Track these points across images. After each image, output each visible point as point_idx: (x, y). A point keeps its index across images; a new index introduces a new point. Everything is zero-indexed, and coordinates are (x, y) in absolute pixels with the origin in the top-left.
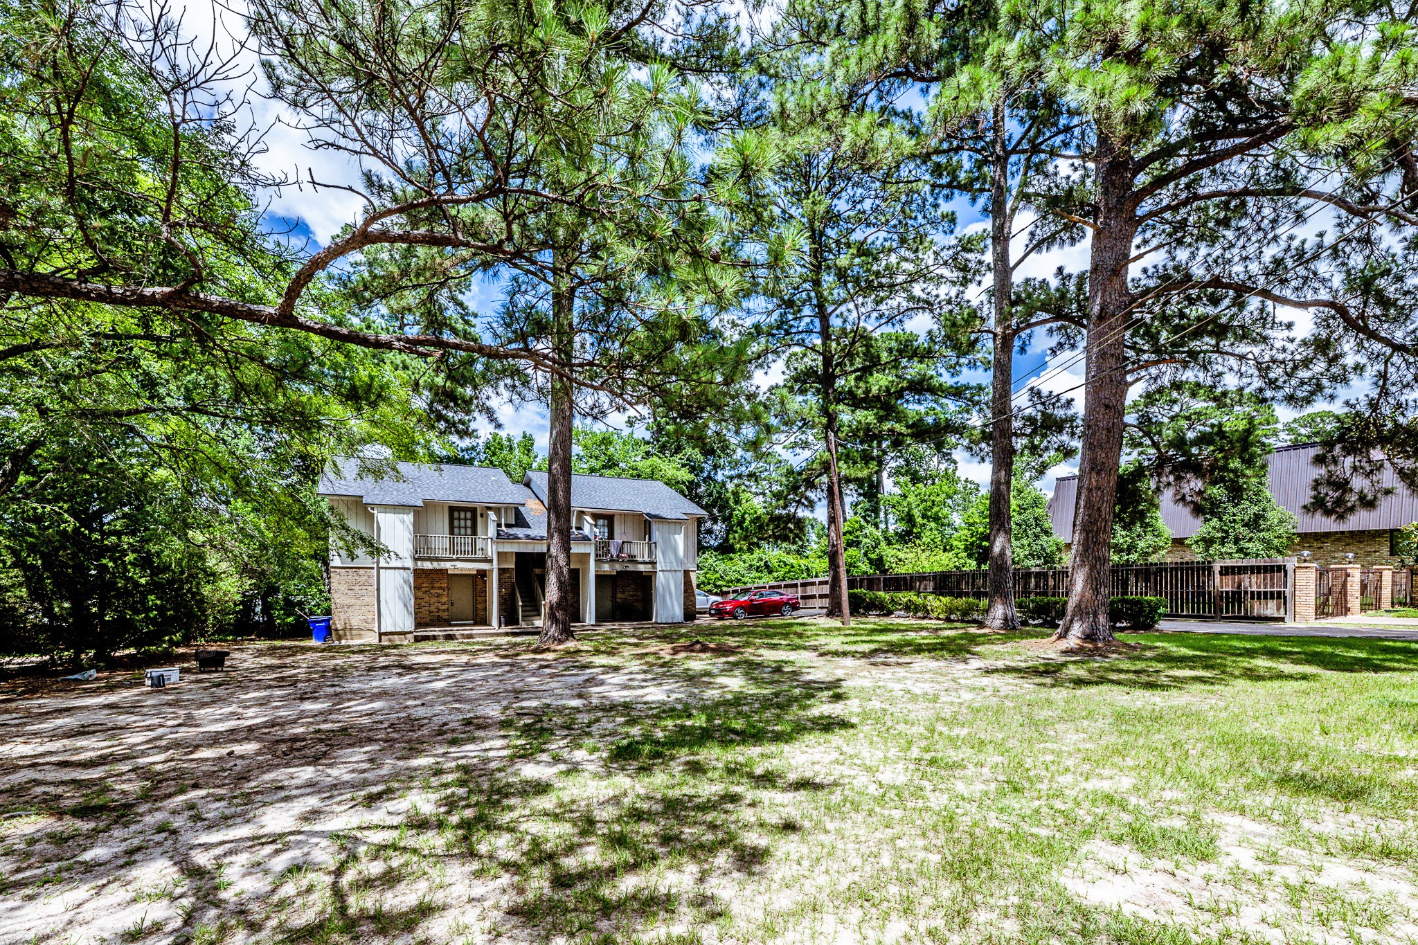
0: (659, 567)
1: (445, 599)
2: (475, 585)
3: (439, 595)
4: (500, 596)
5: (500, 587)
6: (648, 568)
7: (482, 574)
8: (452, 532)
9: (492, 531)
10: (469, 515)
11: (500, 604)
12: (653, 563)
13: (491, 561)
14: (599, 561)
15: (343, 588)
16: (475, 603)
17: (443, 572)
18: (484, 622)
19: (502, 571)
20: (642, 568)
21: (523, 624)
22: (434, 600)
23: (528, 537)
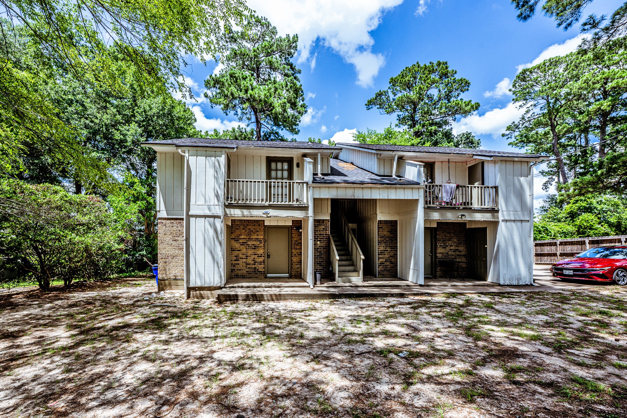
0: (501, 217)
1: (261, 251)
2: (290, 238)
3: (255, 247)
4: (316, 249)
5: (316, 239)
6: (487, 217)
7: (298, 225)
8: (269, 176)
9: (308, 176)
10: (286, 166)
11: (315, 257)
12: (494, 211)
13: (305, 208)
14: (428, 209)
15: (168, 238)
16: (290, 255)
17: (259, 223)
18: (298, 276)
19: (317, 223)
20: (479, 217)
21: (339, 281)
22: (250, 252)
23: (346, 182)
